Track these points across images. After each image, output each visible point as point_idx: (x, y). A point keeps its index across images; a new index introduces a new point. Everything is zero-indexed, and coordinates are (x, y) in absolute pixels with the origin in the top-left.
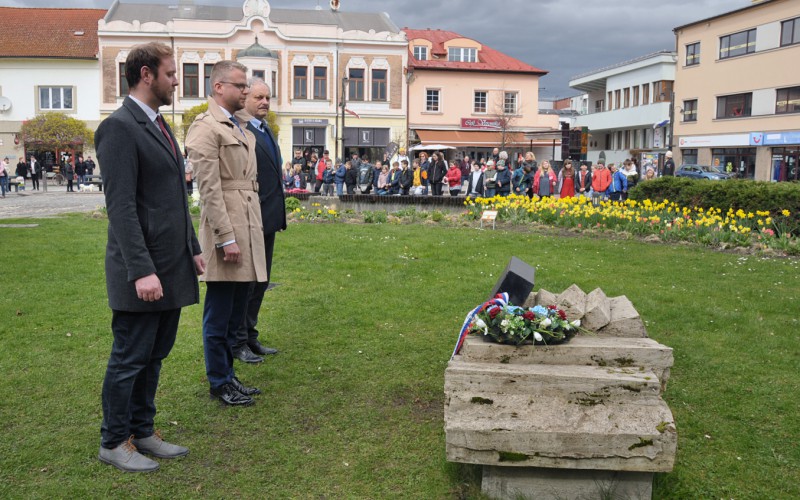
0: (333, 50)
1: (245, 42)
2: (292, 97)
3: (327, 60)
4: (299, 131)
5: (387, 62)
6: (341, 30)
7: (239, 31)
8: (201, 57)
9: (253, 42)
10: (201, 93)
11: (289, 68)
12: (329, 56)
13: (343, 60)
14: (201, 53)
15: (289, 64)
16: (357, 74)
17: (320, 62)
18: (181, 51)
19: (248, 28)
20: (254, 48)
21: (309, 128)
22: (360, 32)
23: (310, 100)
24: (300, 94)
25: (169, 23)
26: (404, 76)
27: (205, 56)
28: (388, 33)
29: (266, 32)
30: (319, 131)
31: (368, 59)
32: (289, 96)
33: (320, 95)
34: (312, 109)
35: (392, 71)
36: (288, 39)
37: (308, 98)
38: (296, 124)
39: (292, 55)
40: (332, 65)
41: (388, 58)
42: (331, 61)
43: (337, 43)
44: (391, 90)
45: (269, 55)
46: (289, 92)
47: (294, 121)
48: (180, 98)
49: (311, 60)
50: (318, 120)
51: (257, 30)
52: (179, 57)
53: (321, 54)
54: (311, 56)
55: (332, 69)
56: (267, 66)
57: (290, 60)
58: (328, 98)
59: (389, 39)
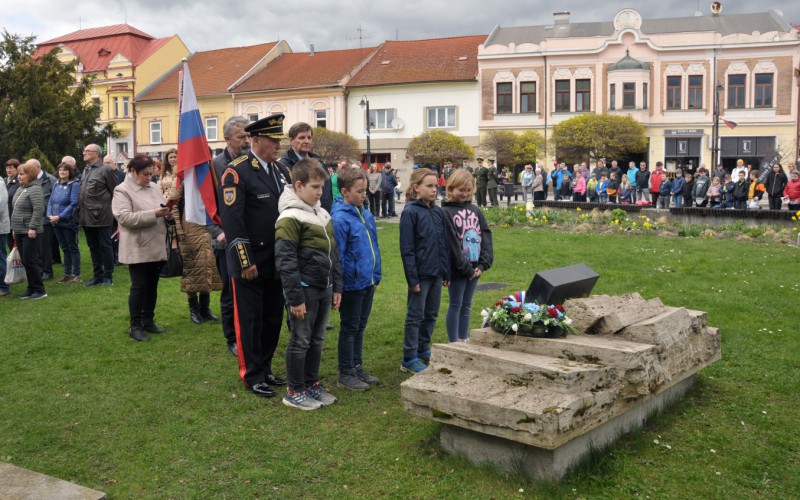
0: (710, 57)
1: (616, 56)
2: (665, 108)
3: (703, 68)
4: (671, 142)
5: (773, 65)
6: (719, 35)
7: (610, 45)
8: (573, 73)
9: (624, 55)
10: (573, 108)
11: (662, 78)
12: (706, 64)
13: (721, 67)
14: (573, 69)
15: (662, 74)
16: (738, 80)
17: (695, 70)
18: (554, 69)
19: (619, 41)
20: (625, 61)
21: (683, 139)
22: (741, 35)
23: (685, 111)
24: (673, 104)
25: (543, 44)
26: (794, 78)
27: (577, 72)
28: (776, 33)
29: (637, 44)
30: (694, 142)
31: (750, 63)
32: (662, 107)
33: (695, 105)
34: (686, 119)
35: (779, 74)
36: (661, 49)
37: (682, 108)
38: (669, 136)
39: (664, 65)
40: (708, 73)
41: (775, 60)
42: (708, 69)
43: (715, 50)
44: (778, 95)
45: (640, 67)
46: (662, 102)
47: (667, 132)
48: (552, 114)
49: (685, 70)
50: (693, 130)
51: (628, 43)
52: (552, 74)
53: (697, 62)
54: (685, 65)
55: (708, 77)
56: (638, 78)
57: (663, 70)
58: (704, 107)
59: (777, 39)
